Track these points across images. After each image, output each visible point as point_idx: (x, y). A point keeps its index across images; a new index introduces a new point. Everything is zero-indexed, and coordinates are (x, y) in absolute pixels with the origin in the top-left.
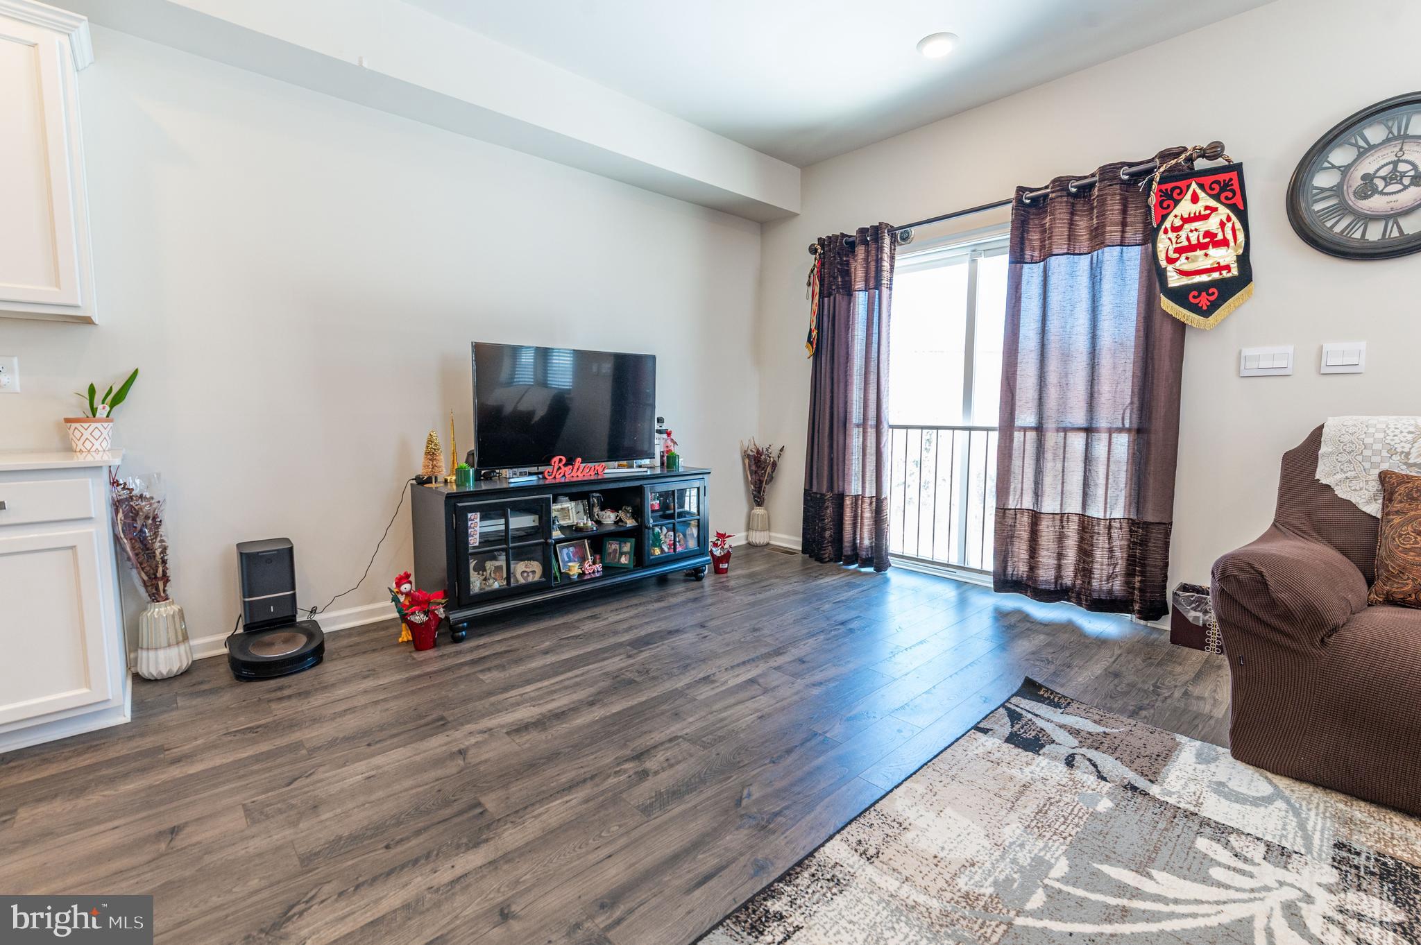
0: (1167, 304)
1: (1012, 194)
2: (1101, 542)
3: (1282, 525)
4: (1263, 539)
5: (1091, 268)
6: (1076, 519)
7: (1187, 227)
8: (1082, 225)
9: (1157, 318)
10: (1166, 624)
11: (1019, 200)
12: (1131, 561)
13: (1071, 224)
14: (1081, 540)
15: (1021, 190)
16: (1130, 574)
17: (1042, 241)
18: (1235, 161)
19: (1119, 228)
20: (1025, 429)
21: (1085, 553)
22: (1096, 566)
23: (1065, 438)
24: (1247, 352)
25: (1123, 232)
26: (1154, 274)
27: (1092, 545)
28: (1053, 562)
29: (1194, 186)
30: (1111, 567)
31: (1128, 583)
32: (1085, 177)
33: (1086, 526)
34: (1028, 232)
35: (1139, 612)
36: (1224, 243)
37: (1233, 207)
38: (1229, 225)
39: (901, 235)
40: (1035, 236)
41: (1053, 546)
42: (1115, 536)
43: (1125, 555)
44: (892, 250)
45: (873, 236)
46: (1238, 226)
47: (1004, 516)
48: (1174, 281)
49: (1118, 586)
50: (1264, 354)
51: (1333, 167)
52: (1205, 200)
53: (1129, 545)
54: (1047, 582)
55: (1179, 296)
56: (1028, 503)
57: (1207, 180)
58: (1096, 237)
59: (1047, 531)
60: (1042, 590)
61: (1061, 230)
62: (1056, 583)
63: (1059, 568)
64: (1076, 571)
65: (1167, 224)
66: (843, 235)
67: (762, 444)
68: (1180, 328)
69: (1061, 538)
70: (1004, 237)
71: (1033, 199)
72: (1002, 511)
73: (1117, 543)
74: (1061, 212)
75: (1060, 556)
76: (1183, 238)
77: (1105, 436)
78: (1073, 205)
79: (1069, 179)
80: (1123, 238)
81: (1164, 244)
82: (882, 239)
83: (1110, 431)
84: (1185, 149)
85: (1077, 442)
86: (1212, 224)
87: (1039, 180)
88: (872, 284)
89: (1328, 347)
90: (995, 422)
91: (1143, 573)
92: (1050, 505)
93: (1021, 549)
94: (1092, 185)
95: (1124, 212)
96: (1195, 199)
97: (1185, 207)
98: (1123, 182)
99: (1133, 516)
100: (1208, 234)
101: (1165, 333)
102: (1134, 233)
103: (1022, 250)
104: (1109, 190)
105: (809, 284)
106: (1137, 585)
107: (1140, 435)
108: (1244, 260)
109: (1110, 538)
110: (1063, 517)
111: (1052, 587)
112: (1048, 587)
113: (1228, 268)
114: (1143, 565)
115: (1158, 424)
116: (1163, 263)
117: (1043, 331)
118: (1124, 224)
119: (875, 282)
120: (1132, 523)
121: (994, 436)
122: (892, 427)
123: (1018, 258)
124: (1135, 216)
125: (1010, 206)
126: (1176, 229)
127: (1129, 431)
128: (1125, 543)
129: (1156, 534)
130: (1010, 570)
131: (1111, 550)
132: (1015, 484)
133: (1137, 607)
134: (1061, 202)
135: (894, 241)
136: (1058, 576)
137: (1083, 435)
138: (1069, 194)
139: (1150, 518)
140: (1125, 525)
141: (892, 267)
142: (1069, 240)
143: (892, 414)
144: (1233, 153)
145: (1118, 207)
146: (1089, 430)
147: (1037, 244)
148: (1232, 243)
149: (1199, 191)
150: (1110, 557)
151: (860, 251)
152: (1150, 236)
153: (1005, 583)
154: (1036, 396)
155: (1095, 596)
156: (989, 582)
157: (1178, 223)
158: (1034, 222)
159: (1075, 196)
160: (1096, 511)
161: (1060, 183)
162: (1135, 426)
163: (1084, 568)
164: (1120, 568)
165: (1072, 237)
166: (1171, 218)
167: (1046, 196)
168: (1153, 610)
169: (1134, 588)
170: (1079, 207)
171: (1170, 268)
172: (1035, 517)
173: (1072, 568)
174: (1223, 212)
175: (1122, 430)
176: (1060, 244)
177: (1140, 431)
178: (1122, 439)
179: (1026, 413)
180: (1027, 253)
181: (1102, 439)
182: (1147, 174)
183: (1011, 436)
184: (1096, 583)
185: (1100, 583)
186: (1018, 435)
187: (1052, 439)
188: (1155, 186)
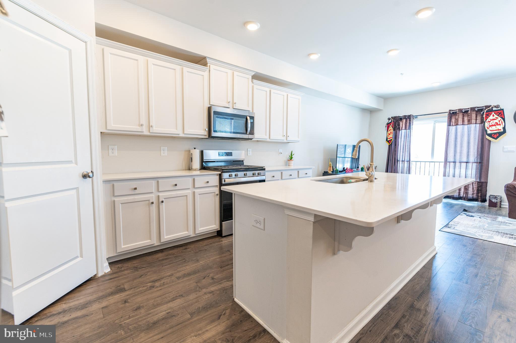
0: (487, 137)
1: (448, 111)
2: (470, 187)
3: (515, 180)
4: (513, 182)
5: (468, 128)
7: (492, 121)
8: (466, 119)
9: (485, 139)
10: (487, 203)
11: (450, 113)
12: (478, 190)
13: (463, 119)
15: (450, 110)
16: (478, 193)
18: (502, 109)
19: (475, 120)
20: (450, 162)
22: (469, 192)
23: (461, 164)
24: (505, 147)
25: (476, 121)
26: (484, 131)
27: (468, 187)
29: (493, 113)
30: (473, 192)
31: (477, 195)
32: (466, 109)
34: (452, 119)
35: (480, 201)
37: (502, 117)
38: (501, 121)
39: (416, 117)
40: (453, 120)
42: (474, 185)
43: (476, 189)
44: (413, 120)
45: (409, 118)
46: (503, 121)
48: (489, 132)
49: (475, 196)
50: (510, 147)
52: (496, 116)
53: (477, 187)
54: (456, 196)
55: (490, 135)
57: (497, 112)
58: (469, 122)
60: (455, 197)
62: (459, 196)
63: (459, 193)
64: (464, 193)
65: (487, 120)
66: (399, 116)
68: (490, 142)
70: (446, 119)
71: (453, 112)
74: (461, 116)
77: (471, 164)
78: (463, 115)
79: (462, 109)
80: (476, 122)
82: (411, 118)
83: (473, 163)
84: (491, 106)
85: (464, 165)
86: (497, 121)
87: (455, 108)
88: (408, 128)
90: (443, 161)
91: (481, 193)
94: (468, 111)
95: (476, 117)
96: (493, 116)
97: (491, 117)
98: (476, 111)
99: (478, 180)
100: (496, 123)
101: (486, 143)
102: (479, 121)
103: (450, 123)
104: (473, 112)
105: (386, 127)
106: (480, 195)
107: (480, 164)
108: (504, 128)
109: (473, 185)
111: (458, 197)
112: (457, 197)
113: (500, 130)
114: (481, 191)
115: (484, 161)
116: (486, 128)
118: (476, 119)
120: (478, 182)
121: (442, 164)
122: (412, 161)
123: (449, 125)
124: (479, 118)
125: (448, 113)
126: (489, 122)
127: (477, 163)
128: (476, 187)
129: (484, 184)
131: (473, 188)
133: (479, 200)
134: (461, 114)
135: (413, 118)
137: (466, 163)
138: (463, 112)
139: (483, 181)
140: (476, 183)
141: (413, 124)
142: (463, 122)
143: (412, 160)
144: (502, 107)
145: (475, 116)
147: (454, 122)
148: (501, 125)
149: (495, 114)
150: (473, 190)
151: (404, 120)
152: (482, 122)
153: (447, 197)
154: (453, 155)
155: (469, 198)
157: (490, 120)
158: (454, 117)
159: (464, 113)
161: (460, 110)
162: (479, 161)
163: (466, 192)
164: (475, 192)
165: (463, 121)
167: (456, 112)
168: (484, 201)
169: (479, 196)
170: (465, 115)
171: (488, 129)
173: (463, 193)
174: (499, 119)
175: (475, 162)
176: (460, 121)
177: (480, 163)
178: (475, 165)
179: (451, 158)
180: (451, 124)
181: (470, 165)
182: (482, 110)
183: (446, 164)
184: (469, 195)
185: (470, 196)
186: (448, 163)
187: (458, 164)
188: (485, 113)
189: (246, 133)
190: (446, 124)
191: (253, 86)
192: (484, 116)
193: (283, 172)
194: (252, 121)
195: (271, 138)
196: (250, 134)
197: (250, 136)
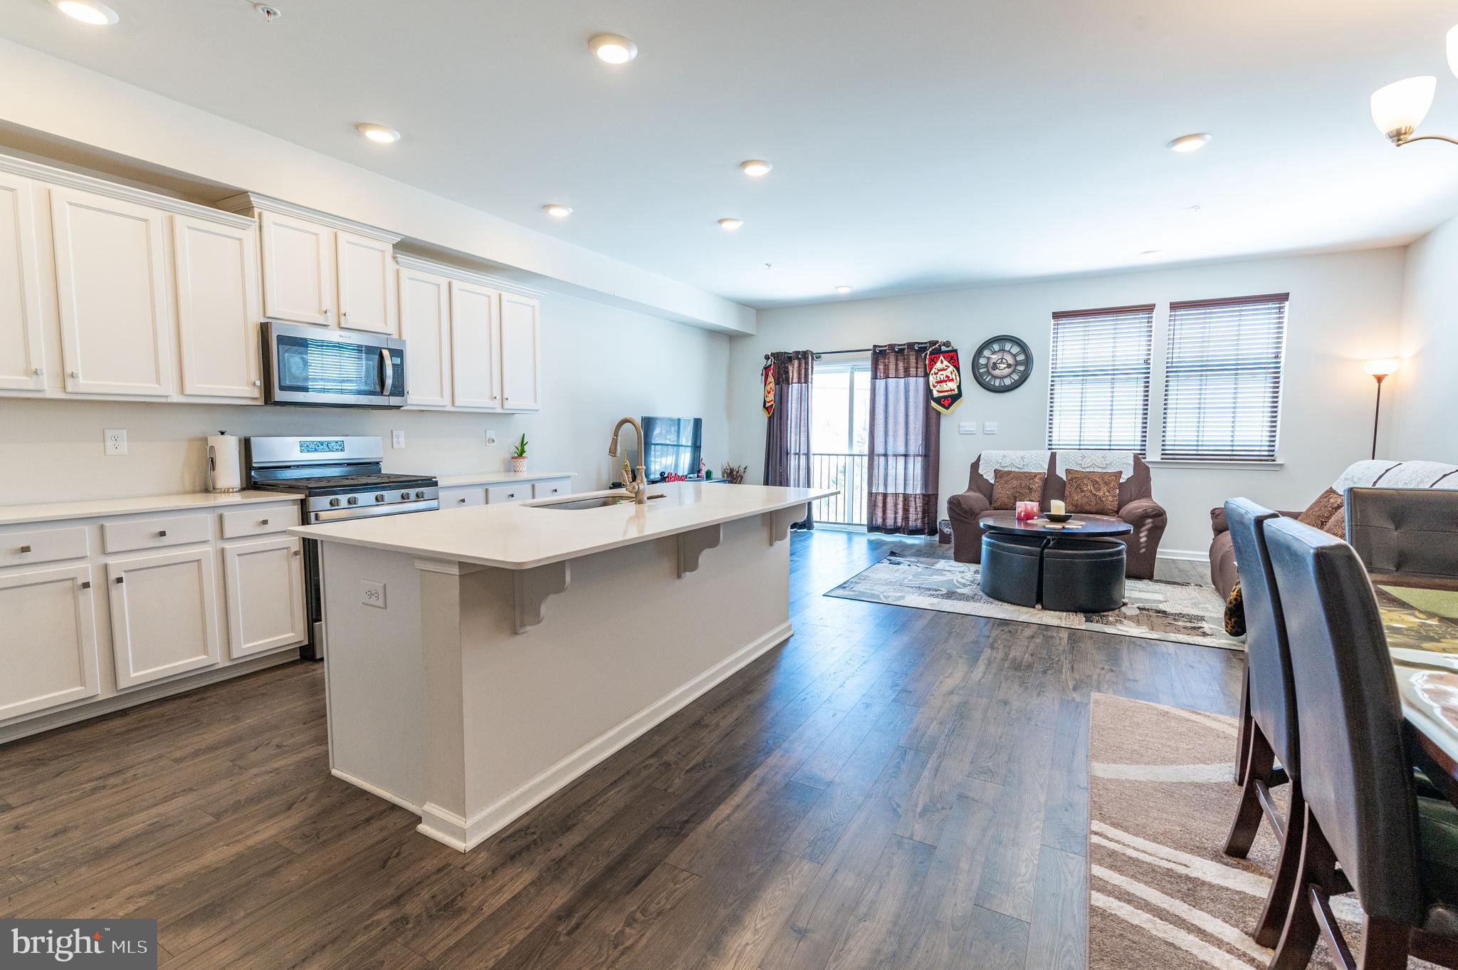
0: (933, 404)
1: (872, 347)
2: (912, 504)
3: (970, 489)
4: (966, 492)
5: (905, 385)
6: (901, 496)
7: (940, 373)
8: (901, 366)
9: (931, 410)
10: (937, 538)
11: (875, 351)
12: (924, 512)
13: (897, 365)
14: (904, 505)
15: (875, 346)
16: (923, 518)
17: (884, 369)
18: (955, 348)
19: (915, 370)
20: (879, 455)
21: (906, 510)
22: (911, 515)
23: (896, 459)
24: (962, 424)
25: (917, 371)
26: (928, 391)
27: (909, 506)
28: (893, 516)
29: (942, 357)
30: (917, 516)
31: (923, 522)
32: (902, 345)
33: (906, 498)
34: (878, 366)
35: (928, 533)
36: (952, 380)
37: (955, 366)
38: (954, 374)
39: (817, 356)
40: (881, 367)
41: (893, 508)
42: (918, 501)
43: (921, 509)
44: (812, 363)
45: (804, 357)
46: (957, 374)
47: (871, 496)
48: (936, 394)
49: (919, 524)
50: (969, 425)
51: (985, 357)
52: (946, 363)
53: (923, 505)
54: (891, 525)
55: (938, 401)
56: (881, 490)
57: (947, 355)
58: (906, 371)
59: (890, 501)
60: (889, 529)
61: (892, 367)
62: (895, 525)
63: (895, 518)
64: (902, 519)
65: (932, 372)
66: (786, 353)
67: (735, 465)
68: (939, 413)
69: (896, 505)
70: (869, 364)
71: (880, 351)
72: (870, 494)
73: (918, 505)
74: (892, 359)
75: (896, 513)
76: (938, 378)
77: (912, 458)
78: (897, 357)
79: (895, 345)
80: (917, 374)
81: (932, 379)
82: (808, 358)
83: (914, 456)
84: (938, 341)
85: (901, 460)
86: (947, 373)
87: (883, 342)
88: (803, 381)
89: (987, 424)
90: (867, 453)
91: (928, 516)
92: (891, 490)
93: (879, 513)
94: (904, 350)
95: (917, 363)
96: (942, 362)
97: (938, 365)
98: (916, 350)
99: (924, 493)
100: (947, 376)
101: (933, 415)
102: (921, 371)
103: (876, 373)
104: (911, 353)
105: (762, 375)
106: (926, 522)
107: (927, 458)
108: (959, 387)
109: (916, 502)
110: (896, 495)
111: (893, 527)
112: (891, 527)
113: (954, 390)
114: (928, 513)
115: (932, 453)
116: (932, 388)
117: (885, 412)
118: (917, 368)
119: (805, 379)
120: (924, 495)
121: (866, 459)
122: (813, 454)
123: (875, 377)
124: (921, 365)
125: (871, 352)
126: (936, 374)
127: (921, 456)
128: (921, 504)
129: (933, 499)
130: (874, 523)
131: (916, 508)
132: (875, 482)
133: (926, 531)
134: (892, 355)
135: (813, 359)
136: (895, 522)
137: (903, 458)
138: (895, 352)
139: (930, 493)
140: (921, 497)
141: (812, 372)
143: (813, 450)
144: (955, 345)
145: (915, 361)
146: (906, 456)
147: (882, 370)
148: (955, 380)
149: (943, 360)
150: (916, 511)
151: (796, 362)
152: (926, 375)
153: (872, 528)
154: (884, 440)
155: (911, 529)
156: (865, 529)
157: (936, 371)
158: (881, 360)
159: (897, 352)
160: (909, 491)
161: (892, 347)
162: (924, 454)
163: (906, 518)
164: (920, 515)
165: (897, 370)
166: (934, 369)
167: (885, 351)
168: (933, 532)
169: (925, 524)
170: (899, 357)
171: (934, 389)
172: (885, 495)
173: (900, 518)
174: (951, 368)
175: (918, 455)
176: (892, 372)
177: (925, 456)
178: (919, 459)
179: (879, 449)
180: (878, 374)
181: (911, 460)
182: (925, 349)
183: (873, 458)
184: (910, 523)
185: (912, 523)
186: (876, 458)
187: (891, 459)
188: (928, 357)
189: (381, 393)
190: (869, 374)
191: (398, 271)
192: (927, 362)
193: (491, 489)
194: (398, 361)
195: (457, 403)
196: (392, 394)
197: (394, 401)
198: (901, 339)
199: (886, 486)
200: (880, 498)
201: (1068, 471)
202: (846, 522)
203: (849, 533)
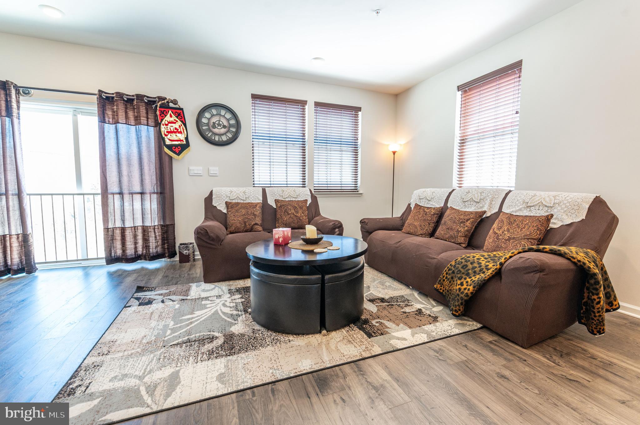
0: (166, 150)
1: (96, 92)
2: (152, 235)
3: (207, 218)
4: (203, 223)
5: (136, 131)
6: (140, 228)
7: (170, 125)
8: (131, 114)
9: (163, 154)
10: (177, 258)
11: (100, 96)
12: (163, 239)
13: (126, 113)
14: (144, 235)
15: (100, 92)
16: (163, 244)
17: (113, 115)
18: (181, 107)
19: (146, 119)
20: (113, 194)
21: (146, 240)
22: (151, 244)
23: (132, 197)
24: (191, 168)
25: (148, 121)
26: (160, 139)
27: (149, 237)
28: (133, 246)
29: (170, 112)
30: (156, 243)
31: (163, 248)
32: (130, 96)
33: (145, 230)
34: (106, 110)
35: (168, 256)
36: (181, 132)
37: (182, 121)
38: (181, 127)
40: (109, 113)
41: (132, 240)
42: (156, 231)
43: (161, 238)
45: (3, 88)
46: (184, 128)
47: (108, 231)
48: (168, 142)
49: (159, 249)
50: (196, 169)
51: (206, 117)
52: (174, 118)
53: (162, 234)
54: (131, 255)
55: (170, 147)
56: (119, 224)
57: (174, 111)
58: (137, 120)
59: (129, 235)
60: (130, 258)
61: (121, 114)
62: (135, 254)
63: (136, 248)
64: (143, 248)
65: (163, 122)
68: (171, 158)
69: (135, 236)
71: (107, 97)
72: (107, 229)
73: (157, 234)
74: (121, 107)
75: (136, 243)
76: (169, 128)
78: (126, 105)
79: (123, 94)
80: (148, 123)
81: (163, 129)
83: (150, 194)
84: (166, 99)
85: (138, 197)
86: (176, 126)
87: (111, 89)
88: (4, 114)
89: (210, 168)
90: (99, 191)
91: (168, 243)
92: (129, 224)
93: (118, 244)
94: (133, 100)
95: (147, 113)
96: (171, 116)
97: (168, 118)
98: (145, 103)
99: (162, 223)
100: (176, 129)
101: (166, 159)
102: (151, 122)
103: (104, 117)
104: (140, 104)
106: (166, 247)
107: (162, 195)
108: (187, 139)
109: (155, 232)
110: (135, 228)
111: (134, 256)
112: (132, 257)
113: (182, 141)
114: (167, 240)
115: (167, 191)
116: (164, 136)
117: (118, 154)
118: (148, 118)
120: (162, 226)
123: (102, 120)
124: (151, 116)
125: (96, 96)
126: (167, 125)
127: (157, 193)
128: (160, 233)
129: (170, 228)
130: (113, 254)
131: (156, 237)
132: (111, 218)
133: (167, 255)
134: (121, 103)
136: (136, 251)
137: (140, 195)
138: (124, 100)
139: (168, 223)
140: (159, 227)
142: (126, 119)
144: (181, 104)
145: (145, 111)
146: (142, 193)
147: (111, 116)
148: (183, 133)
149: (172, 114)
150: (156, 240)
152: (157, 125)
153: (111, 260)
154: (118, 180)
155: (152, 255)
156: (104, 262)
157: (167, 123)
158: (108, 107)
159: (126, 101)
160: (148, 223)
161: (120, 95)
162: (159, 191)
163: (146, 246)
164: (159, 243)
165: (127, 117)
166: (164, 120)
167: (113, 98)
168: (172, 255)
169: (165, 249)
170: (128, 106)
171: (165, 137)
172: (123, 230)
173: (141, 247)
174: (179, 123)
175: (154, 193)
176: (122, 118)
177: (161, 193)
178: (155, 196)
179: (113, 187)
180: (107, 119)
181: (147, 197)
182: (154, 102)
183: (107, 197)
184: (151, 250)
185: (153, 250)
186: (110, 196)
187: (127, 197)
188: (158, 108)
190: (95, 120)
198: (130, 90)
199: (123, 221)
200: (118, 233)
201: (277, 201)
202: (80, 258)
203: (85, 268)
